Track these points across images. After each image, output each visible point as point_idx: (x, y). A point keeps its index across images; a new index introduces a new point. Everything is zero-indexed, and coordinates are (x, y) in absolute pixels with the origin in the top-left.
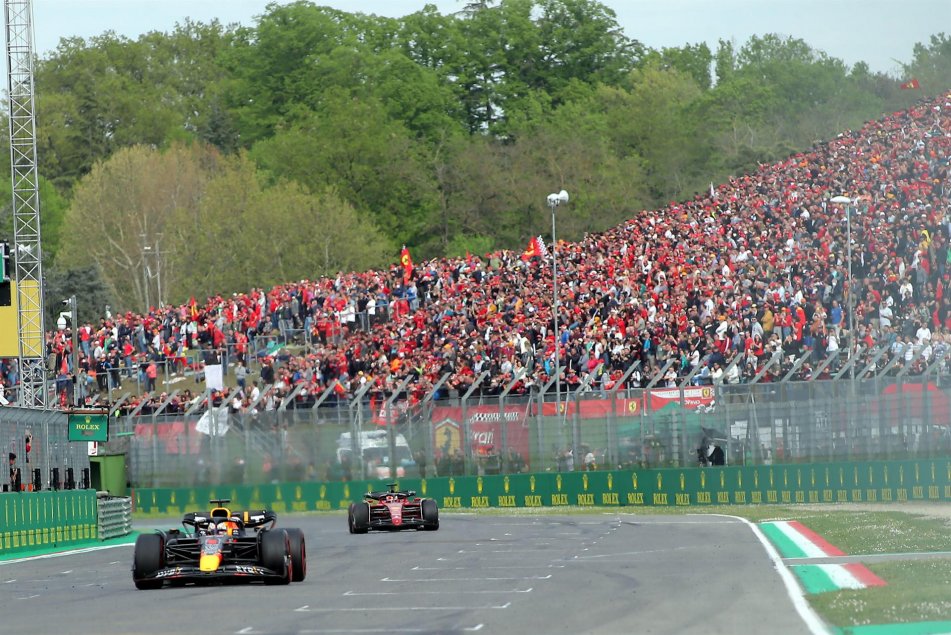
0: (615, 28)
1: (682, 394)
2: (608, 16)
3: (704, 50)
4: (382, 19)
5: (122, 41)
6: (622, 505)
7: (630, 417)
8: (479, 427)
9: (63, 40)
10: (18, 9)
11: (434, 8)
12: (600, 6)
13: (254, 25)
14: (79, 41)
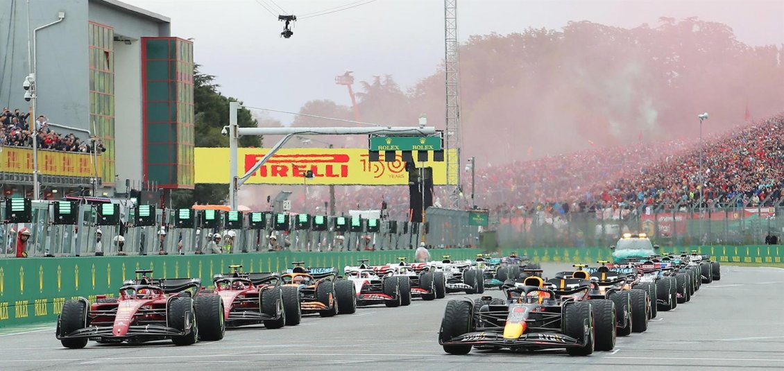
0: (732, 37)
1: (759, 210)
2: (729, 30)
3: (774, 48)
4: (623, 29)
5: (499, 37)
6: (729, 262)
7: (735, 221)
8: (664, 224)
9: (471, 36)
10: (451, 21)
11: (647, 25)
12: (726, 25)
13: (562, 31)
14: (479, 37)
